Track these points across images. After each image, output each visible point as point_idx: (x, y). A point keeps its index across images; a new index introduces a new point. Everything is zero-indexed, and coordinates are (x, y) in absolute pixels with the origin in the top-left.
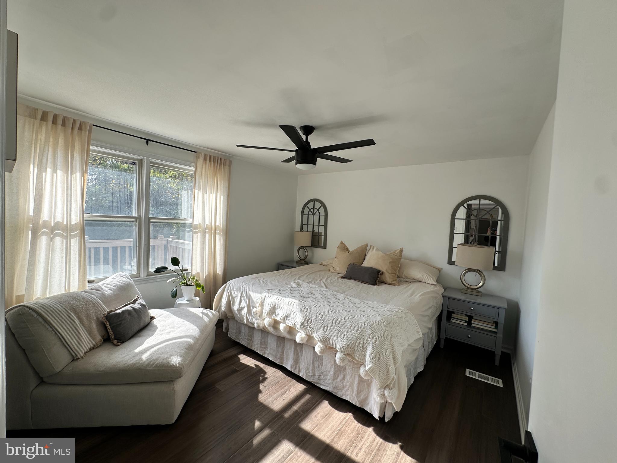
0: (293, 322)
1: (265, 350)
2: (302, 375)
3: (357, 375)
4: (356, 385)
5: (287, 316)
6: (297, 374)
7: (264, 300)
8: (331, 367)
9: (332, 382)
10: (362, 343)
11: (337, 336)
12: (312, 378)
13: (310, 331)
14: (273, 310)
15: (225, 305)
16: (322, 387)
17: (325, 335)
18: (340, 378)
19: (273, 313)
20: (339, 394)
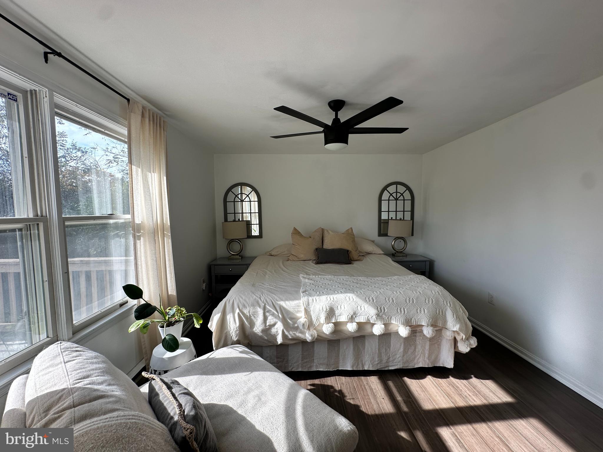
0: (365, 317)
1: (310, 364)
2: (368, 367)
3: (427, 341)
4: (427, 349)
5: (355, 313)
6: (361, 369)
7: (309, 305)
8: (400, 345)
9: (402, 358)
10: (441, 310)
11: (418, 313)
12: (379, 366)
13: (387, 318)
14: (331, 313)
15: (238, 332)
16: (391, 368)
17: (406, 317)
18: (411, 351)
19: (332, 316)
20: (411, 366)
